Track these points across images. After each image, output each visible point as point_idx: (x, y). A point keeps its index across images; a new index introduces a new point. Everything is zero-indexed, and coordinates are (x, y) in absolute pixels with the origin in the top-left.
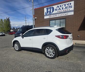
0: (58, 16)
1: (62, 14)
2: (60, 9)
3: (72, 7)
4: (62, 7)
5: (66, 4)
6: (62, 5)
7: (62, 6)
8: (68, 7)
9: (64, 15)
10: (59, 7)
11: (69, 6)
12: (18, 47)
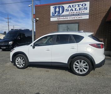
1: (74, 17)
3: (87, 9)
4: (75, 8)
6: (75, 5)
10: (71, 7)
11: (83, 7)
12: (23, 62)
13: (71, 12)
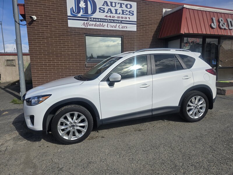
0: (107, 26)
1: (115, 24)
2: (111, 13)
3: (133, 14)
5: (124, 4)
6: (115, 3)
7: (115, 6)
8: (127, 11)
9: (119, 27)
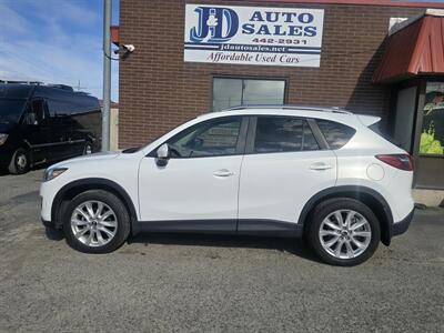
0: (254, 59)
1: (273, 55)
2: (267, 33)
3: (314, 34)
4: (276, 23)
5: (295, 15)
6: (277, 14)
7: (277, 20)
8: (301, 28)
9: (280, 60)
10: (261, 19)
11: (304, 26)
12: (107, 224)
13: (263, 36)
